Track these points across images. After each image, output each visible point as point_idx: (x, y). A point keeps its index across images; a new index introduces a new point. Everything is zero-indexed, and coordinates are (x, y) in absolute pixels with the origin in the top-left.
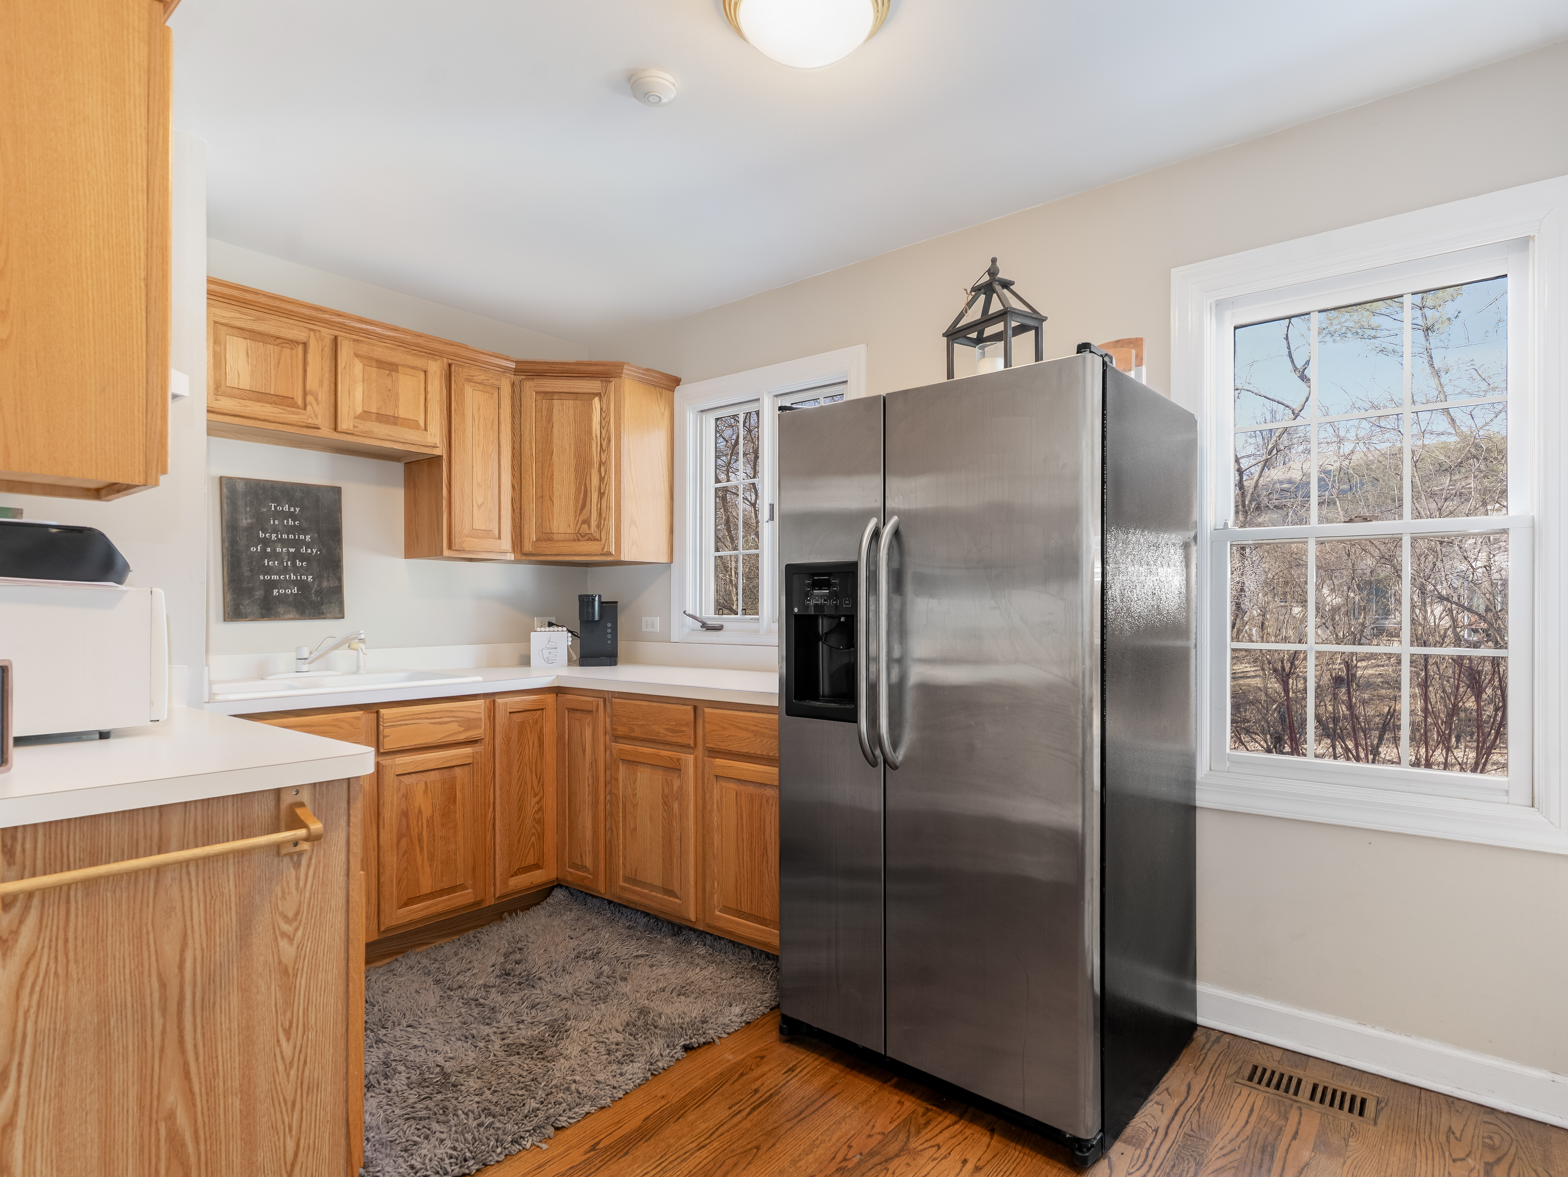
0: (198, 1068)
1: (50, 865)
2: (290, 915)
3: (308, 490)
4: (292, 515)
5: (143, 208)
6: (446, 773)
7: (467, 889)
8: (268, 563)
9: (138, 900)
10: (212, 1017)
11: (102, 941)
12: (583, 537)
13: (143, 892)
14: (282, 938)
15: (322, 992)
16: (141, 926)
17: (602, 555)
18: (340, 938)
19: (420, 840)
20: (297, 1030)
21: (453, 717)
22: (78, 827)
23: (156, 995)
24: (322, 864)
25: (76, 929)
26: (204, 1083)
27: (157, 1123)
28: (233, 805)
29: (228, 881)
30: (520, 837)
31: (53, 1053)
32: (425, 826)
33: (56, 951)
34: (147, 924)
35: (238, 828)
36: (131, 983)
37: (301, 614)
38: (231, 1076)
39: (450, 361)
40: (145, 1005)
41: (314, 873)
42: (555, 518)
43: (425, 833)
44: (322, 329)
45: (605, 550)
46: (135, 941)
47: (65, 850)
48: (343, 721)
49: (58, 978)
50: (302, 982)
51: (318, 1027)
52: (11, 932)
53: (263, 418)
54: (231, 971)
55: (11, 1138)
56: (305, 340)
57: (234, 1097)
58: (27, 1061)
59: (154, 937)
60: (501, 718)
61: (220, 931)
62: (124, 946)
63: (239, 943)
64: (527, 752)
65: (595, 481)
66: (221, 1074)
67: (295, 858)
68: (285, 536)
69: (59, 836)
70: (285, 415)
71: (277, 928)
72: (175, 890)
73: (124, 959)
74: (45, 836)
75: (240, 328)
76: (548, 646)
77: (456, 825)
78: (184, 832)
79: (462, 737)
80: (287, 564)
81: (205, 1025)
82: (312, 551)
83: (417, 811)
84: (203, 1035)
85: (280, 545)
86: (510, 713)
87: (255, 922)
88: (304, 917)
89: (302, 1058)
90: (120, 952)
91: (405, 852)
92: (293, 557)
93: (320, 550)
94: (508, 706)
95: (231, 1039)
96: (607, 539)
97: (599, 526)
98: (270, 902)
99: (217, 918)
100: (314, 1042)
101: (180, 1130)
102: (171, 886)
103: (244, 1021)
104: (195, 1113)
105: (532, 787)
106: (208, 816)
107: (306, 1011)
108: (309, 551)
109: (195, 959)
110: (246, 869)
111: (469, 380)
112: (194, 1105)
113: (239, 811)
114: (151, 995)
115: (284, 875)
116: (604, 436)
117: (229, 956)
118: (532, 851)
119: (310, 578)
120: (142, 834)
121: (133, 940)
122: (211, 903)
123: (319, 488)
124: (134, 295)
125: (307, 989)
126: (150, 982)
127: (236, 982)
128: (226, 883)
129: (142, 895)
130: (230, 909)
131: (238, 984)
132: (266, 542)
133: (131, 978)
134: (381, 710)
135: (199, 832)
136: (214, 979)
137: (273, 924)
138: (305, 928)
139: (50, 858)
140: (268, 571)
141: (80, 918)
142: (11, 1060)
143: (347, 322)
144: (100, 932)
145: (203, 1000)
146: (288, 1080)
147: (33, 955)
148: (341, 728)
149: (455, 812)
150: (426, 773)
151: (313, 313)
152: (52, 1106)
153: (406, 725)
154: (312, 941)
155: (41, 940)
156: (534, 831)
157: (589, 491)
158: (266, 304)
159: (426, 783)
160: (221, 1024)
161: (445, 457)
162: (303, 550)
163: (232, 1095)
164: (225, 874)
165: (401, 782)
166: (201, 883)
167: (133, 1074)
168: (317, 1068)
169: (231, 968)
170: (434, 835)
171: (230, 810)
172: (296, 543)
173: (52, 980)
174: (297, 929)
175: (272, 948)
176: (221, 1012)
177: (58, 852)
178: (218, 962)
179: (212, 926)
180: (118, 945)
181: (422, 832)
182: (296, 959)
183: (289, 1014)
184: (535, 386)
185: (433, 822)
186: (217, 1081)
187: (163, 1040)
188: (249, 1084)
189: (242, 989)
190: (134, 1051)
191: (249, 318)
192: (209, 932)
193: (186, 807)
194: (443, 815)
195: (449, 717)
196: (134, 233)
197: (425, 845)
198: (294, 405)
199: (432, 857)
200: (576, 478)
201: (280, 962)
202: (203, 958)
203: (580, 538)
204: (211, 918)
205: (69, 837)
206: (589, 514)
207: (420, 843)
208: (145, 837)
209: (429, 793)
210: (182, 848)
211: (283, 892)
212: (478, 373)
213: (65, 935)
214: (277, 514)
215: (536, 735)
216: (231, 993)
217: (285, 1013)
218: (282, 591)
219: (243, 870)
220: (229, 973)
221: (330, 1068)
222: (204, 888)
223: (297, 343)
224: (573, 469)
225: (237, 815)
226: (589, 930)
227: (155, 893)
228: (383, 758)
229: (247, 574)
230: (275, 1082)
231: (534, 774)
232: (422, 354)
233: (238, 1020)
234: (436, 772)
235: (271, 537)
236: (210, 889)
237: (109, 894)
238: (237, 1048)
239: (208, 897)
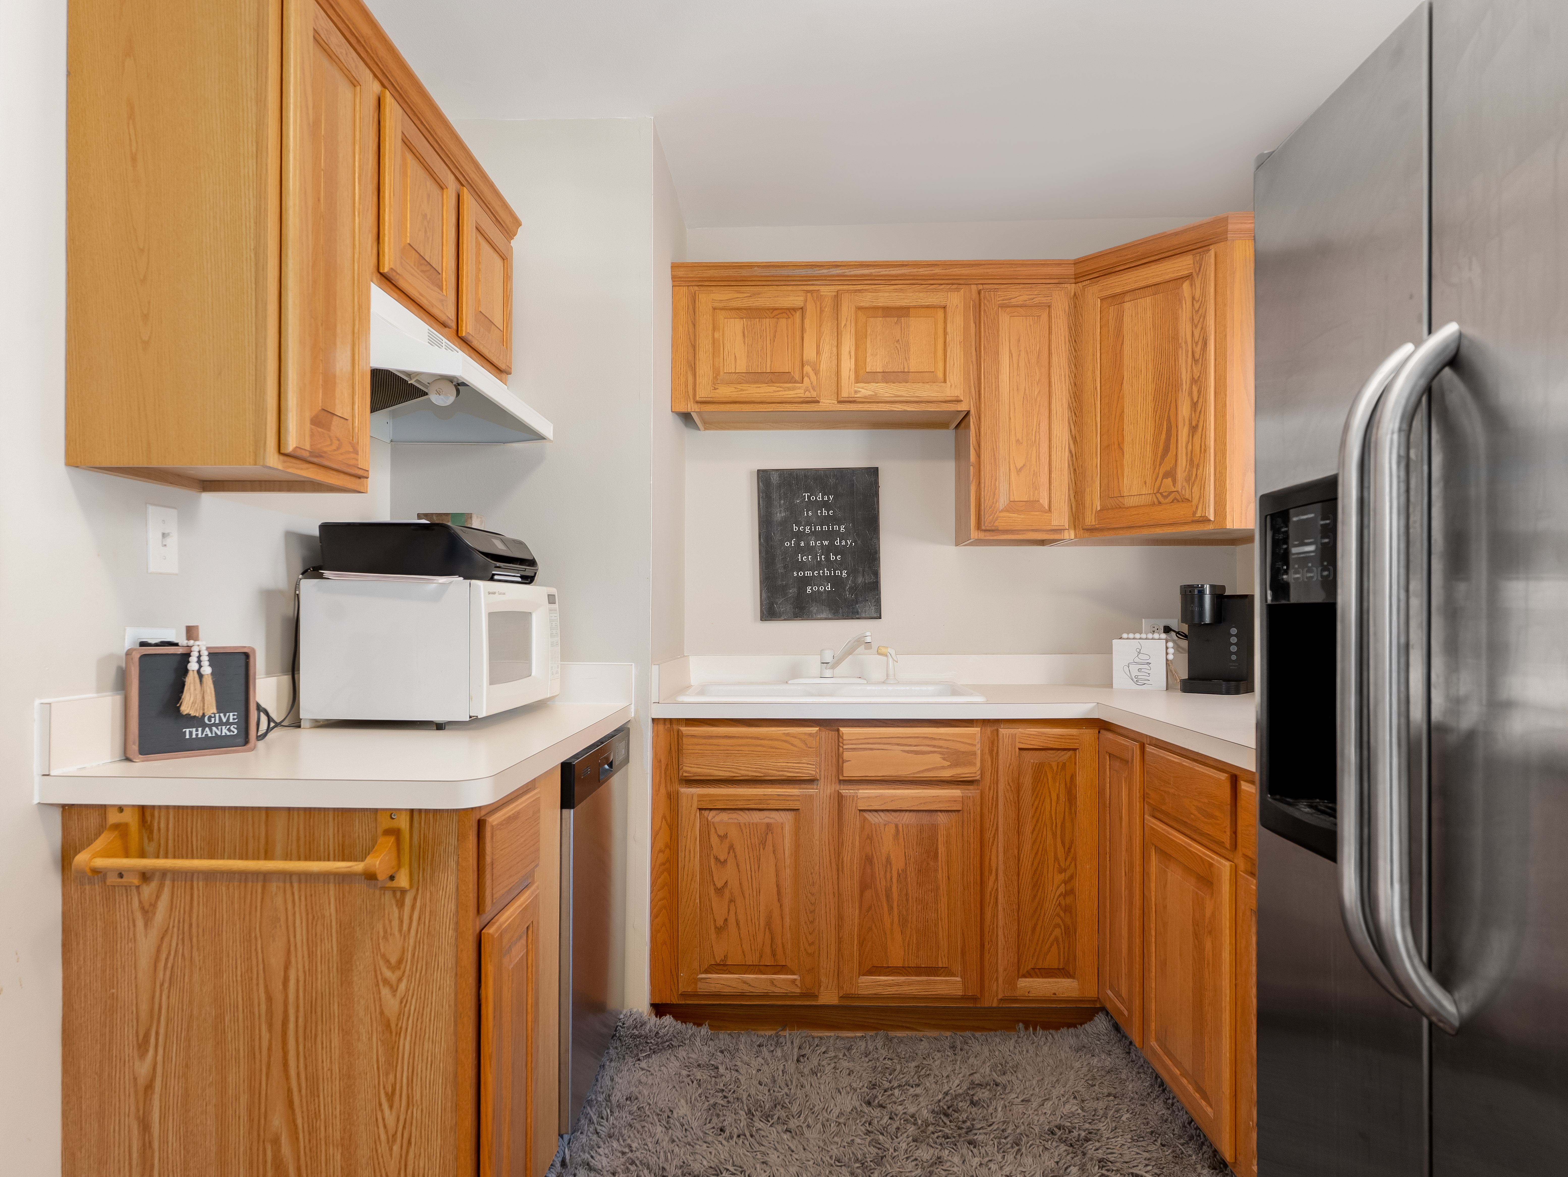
0: (301, 1100)
1: (179, 848)
2: (393, 960)
3: (842, 475)
4: (825, 505)
5: (253, 174)
6: (926, 819)
7: (953, 975)
8: (802, 559)
9: (248, 901)
10: (314, 1050)
11: (219, 935)
12: (1165, 497)
13: (252, 894)
14: (384, 985)
15: (429, 1066)
16: (250, 930)
17: (1193, 522)
18: (449, 1006)
19: (888, 897)
20: (401, 1100)
21: (934, 746)
22: (199, 816)
23: (263, 1008)
24: (428, 909)
25: (198, 916)
26: (306, 1119)
27: (264, 1142)
28: (334, 819)
29: (329, 904)
30: (1036, 925)
31: (181, 1033)
32: (895, 880)
33: (183, 933)
34: (255, 928)
35: (339, 847)
36: (242, 985)
37: (834, 613)
38: (333, 1124)
39: (980, 287)
40: (253, 1013)
41: (420, 918)
42: (1125, 474)
43: (894, 889)
44: (822, 288)
45: (1199, 514)
46: (246, 943)
47: (189, 835)
48: (795, 737)
49: (185, 961)
50: (405, 1044)
51: (424, 1105)
52: (151, 905)
53: (759, 400)
54: (331, 1005)
55: (151, 1100)
56: (801, 304)
57: (336, 1149)
58: (162, 1031)
59: (262, 944)
60: (1007, 755)
61: (321, 956)
62: (236, 946)
63: (339, 976)
64: (1048, 807)
65: (1185, 410)
66: (322, 1116)
67: (398, 894)
68: (818, 528)
69: (185, 821)
70: (781, 393)
71: (378, 972)
72: (279, 900)
73: (236, 960)
74: (175, 818)
75: (738, 309)
76: (1137, 660)
77: (938, 888)
78: (288, 839)
79: (947, 774)
80: (821, 558)
81: (307, 1055)
82: (846, 542)
83: (884, 860)
84: (306, 1067)
85: (813, 538)
86: (1020, 749)
87: (355, 957)
88: (408, 968)
89: (406, 1135)
90: (233, 951)
91: (870, 908)
92: (827, 551)
93: (855, 542)
94: (1017, 740)
95: (332, 1082)
96: (1202, 497)
97: (1188, 479)
98: (372, 939)
99: (319, 942)
100: (419, 1122)
101: (284, 1160)
102: (276, 894)
103: (345, 1067)
104: (298, 1148)
105: (1056, 858)
106: (310, 826)
107: (410, 1082)
108: (844, 543)
109: (298, 981)
110: (347, 895)
111: (1003, 306)
112: (297, 1139)
113: (340, 827)
114: (259, 1005)
115: (386, 911)
116: (1196, 338)
117: (329, 988)
118: (1054, 949)
119: (844, 574)
120: (251, 834)
121: (244, 942)
122: (312, 923)
123: (853, 471)
124: (245, 268)
125: (412, 1055)
126: (258, 990)
127: (337, 1020)
128: (327, 904)
129: (251, 898)
130: (331, 935)
131: (339, 1022)
132: (799, 536)
133: (242, 981)
134: (841, 729)
135: (302, 842)
136: (315, 1009)
137: (375, 966)
138: (409, 981)
139: (178, 841)
140: (802, 567)
141: (201, 907)
142: (151, 1026)
143: (848, 272)
144: (217, 925)
145: (305, 1028)
146: (391, 1155)
147: (166, 931)
148: (792, 745)
149: (936, 870)
150: (898, 813)
151: (810, 272)
152: (180, 1084)
153: (871, 749)
154: (417, 999)
155: (172, 920)
156: (1058, 920)
157: (1174, 427)
158: (762, 276)
159: (897, 826)
160: (323, 1062)
161: (972, 412)
162: (837, 543)
163: (333, 1146)
164: (326, 894)
165: (865, 819)
166: (303, 898)
167: (244, 1081)
168: (423, 1155)
169: (332, 1002)
170: (907, 895)
171: (331, 824)
172: (831, 535)
173: (180, 960)
174: (400, 980)
175: (373, 994)
176: (322, 1048)
177: (184, 836)
178: (319, 992)
179: (314, 949)
180: (231, 944)
181: (891, 887)
182: (399, 1015)
183: (391, 1077)
184: (1100, 291)
185: (906, 878)
186: (318, 1122)
187: (269, 1057)
188: (350, 1141)
189: (343, 1030)
190: (244, 1057)
191: (746, 295)
192: (311, 955)
193: (289, 813)
194: (919, 871)
195: (928, 746)
196: (245, 203)
197: (895, 904)
198: (792, 380)
199: (904, 922)
200: (1155, 411)
201: (382, 1013)
202: (305, 982)
203: (1161, 499)
204: (312, 940)
205: (192, 824)
206: (1173, 462)
207: (888, 901)
208: (254, 837)
209: (901, 840)
210: (287, 857)
211: (385, 932)
212: (1017, 294)
213: (190, 920)
214: (811, 505)
215: (1063, 785)
216: (332, 1031)
217: (387, 1074)
218: (815, 588)
219: (343, 895)
220: (330, 1007)
221: (438, 1161)
222: (306, 905)
223: (795, 310)
224: (1150, 398)
225: (338, 831)
226: (1109, 1095)
227: (262, 899)
228: (845, 787)
229: (781, 571)
230: (377, 1151)
231: (1059, 840)
232: (942, 287)
233: (339, 1063)
234: (911, 814)
235: (805, 530)
236: (312, 908)
237: (224, 889)
238: (338, 1095)
239: (310, 917)
